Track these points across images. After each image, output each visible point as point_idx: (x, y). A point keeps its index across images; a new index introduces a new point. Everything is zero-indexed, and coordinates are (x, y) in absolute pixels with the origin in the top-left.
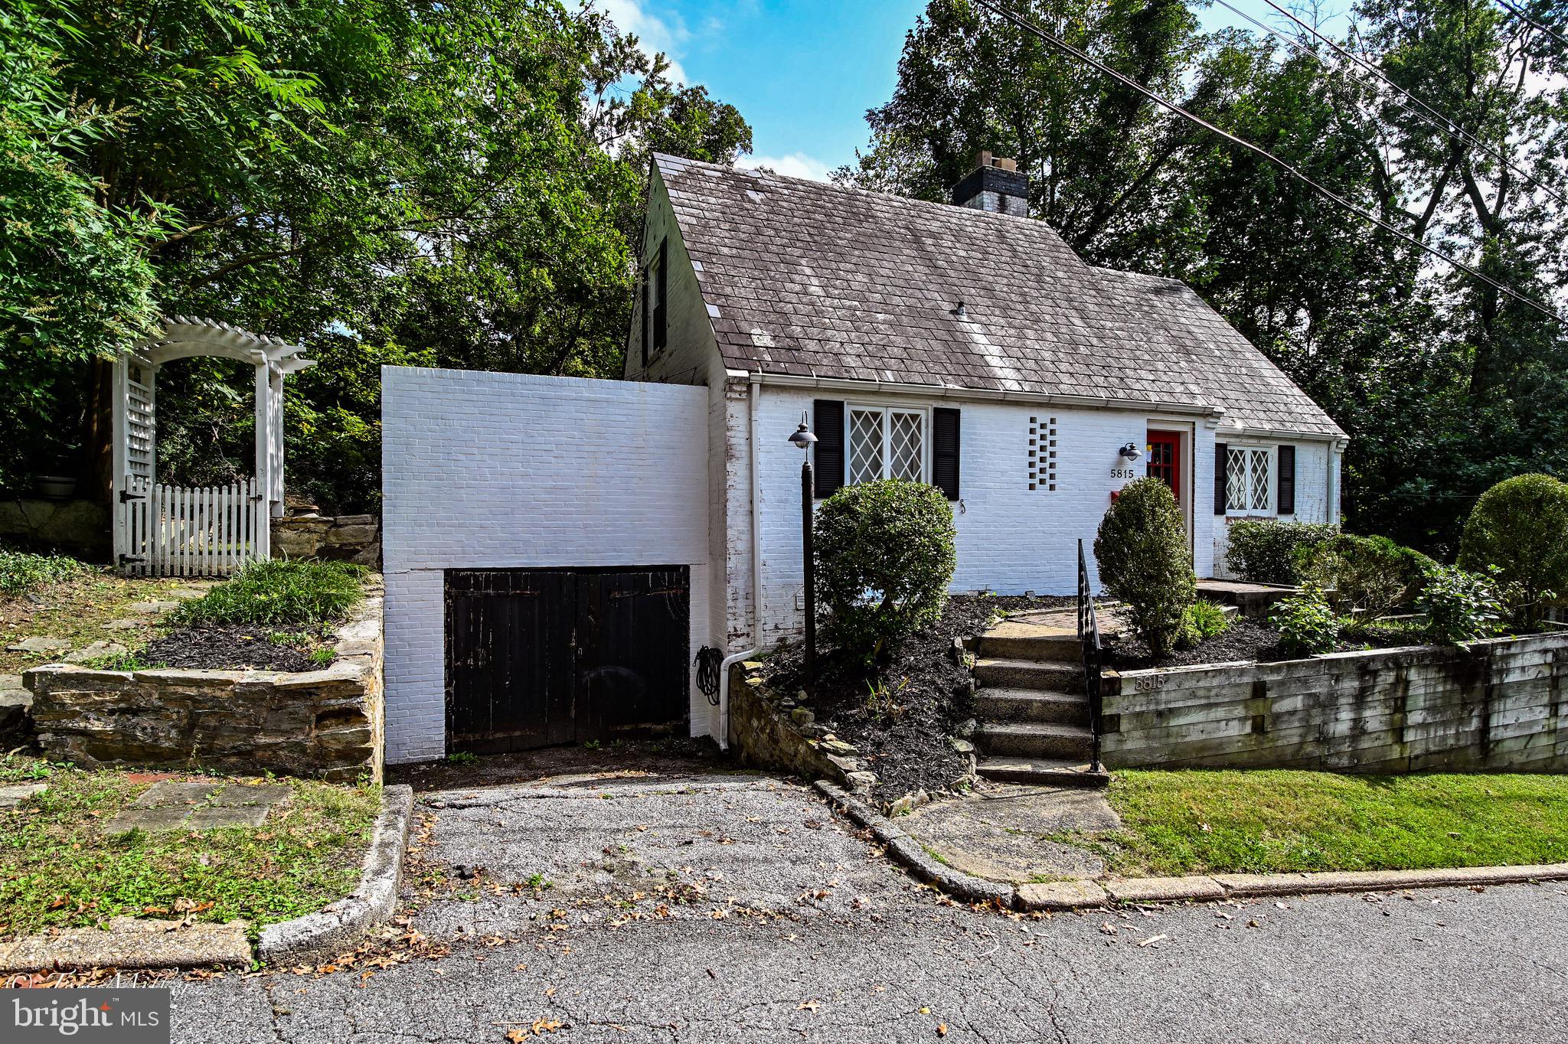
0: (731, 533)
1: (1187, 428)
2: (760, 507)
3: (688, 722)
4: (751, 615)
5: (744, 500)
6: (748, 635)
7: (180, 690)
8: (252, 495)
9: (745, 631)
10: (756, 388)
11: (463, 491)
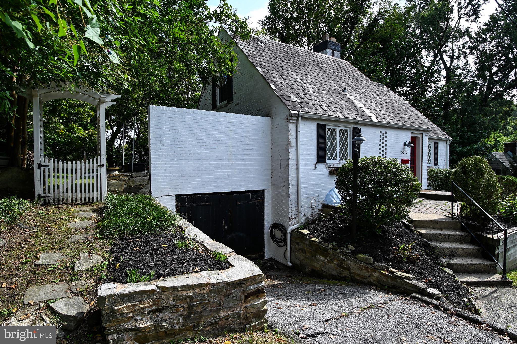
0: (290, 177)
1: (420, 136)
2: (301, 167)
3: (264, 253)
4: (297, 210)
5: (295, 163)
6: (296, 218)
7: (184, 293)
8: (99, 164)
9: (295, 217)
10: (300, 118)
11: (183, 161)
